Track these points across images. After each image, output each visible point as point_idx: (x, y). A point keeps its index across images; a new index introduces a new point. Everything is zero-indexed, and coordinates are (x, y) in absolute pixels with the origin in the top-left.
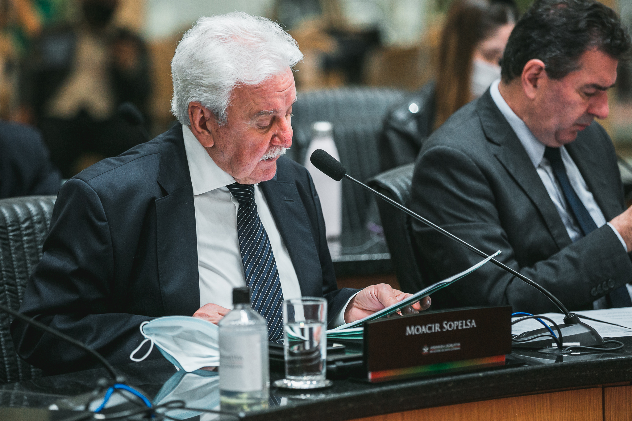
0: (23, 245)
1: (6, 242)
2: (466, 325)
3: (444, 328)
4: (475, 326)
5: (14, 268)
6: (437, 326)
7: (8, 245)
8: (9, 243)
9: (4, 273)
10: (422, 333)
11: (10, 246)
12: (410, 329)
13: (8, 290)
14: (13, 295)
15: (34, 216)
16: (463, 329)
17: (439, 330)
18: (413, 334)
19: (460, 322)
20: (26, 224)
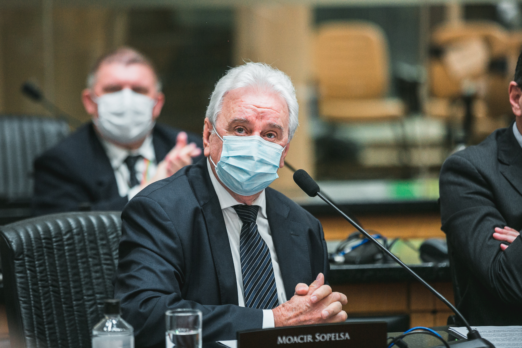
0: (64, 253)
1: (51, 251)
2: (340, 337)
3: (317, 339)
4: (349, 338)
5: (57, 273)
6: (310, 337)
7: (53, 253)
8: (54, 251)
9: (49, 276)
10: (294, 342)
11: (54, 254)
12: (282, 338)
13: (53, 291)
14: (57, 295)
15: (74, 229)
16: (336, 341)
17: (312, 341)
18: (285, 343)
19: (333, 334)
20: (68, 236)
